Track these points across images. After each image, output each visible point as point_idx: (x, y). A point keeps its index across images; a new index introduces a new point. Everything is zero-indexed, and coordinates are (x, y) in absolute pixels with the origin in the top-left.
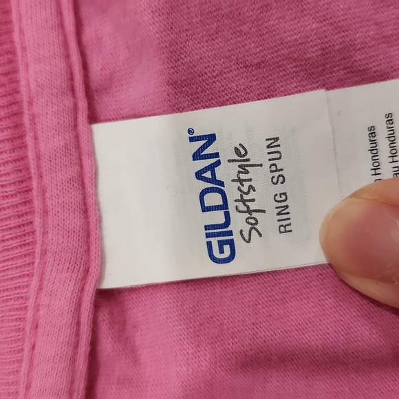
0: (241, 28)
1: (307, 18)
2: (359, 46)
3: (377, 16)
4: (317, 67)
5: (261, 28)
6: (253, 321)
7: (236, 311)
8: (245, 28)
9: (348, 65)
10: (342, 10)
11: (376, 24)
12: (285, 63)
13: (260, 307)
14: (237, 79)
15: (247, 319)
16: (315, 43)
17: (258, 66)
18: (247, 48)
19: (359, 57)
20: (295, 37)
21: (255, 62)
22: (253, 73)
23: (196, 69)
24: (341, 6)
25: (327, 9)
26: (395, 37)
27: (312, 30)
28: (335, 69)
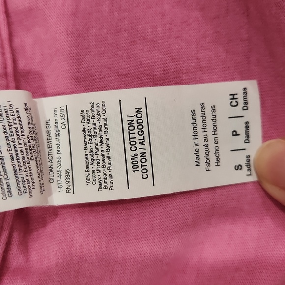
0: (118, 52)
1: (156, 51)
2: (185, 71)
3: (198, 55)
4: (160, 80)
5: (130, 54)
6: (108, 232)
7: (98, 225)
8: (120, 53)
9: (178, 81)
10: (178, 49)
11: (197, 59)
12: (141, 76)
13: (114, 223)
14: (113, 81)
15: (105, 230)
16: (160, 66)
17: (126, 75)
18: (120, 64)
19: (185, 77)
20: (149, 61)
21: (125, 73)
22: (123, 80)
23: (90, 72)
24: (177, 47)
25: (169, 47)
26: (207, 68)
27: (159, 59)
28: (171, 83)
